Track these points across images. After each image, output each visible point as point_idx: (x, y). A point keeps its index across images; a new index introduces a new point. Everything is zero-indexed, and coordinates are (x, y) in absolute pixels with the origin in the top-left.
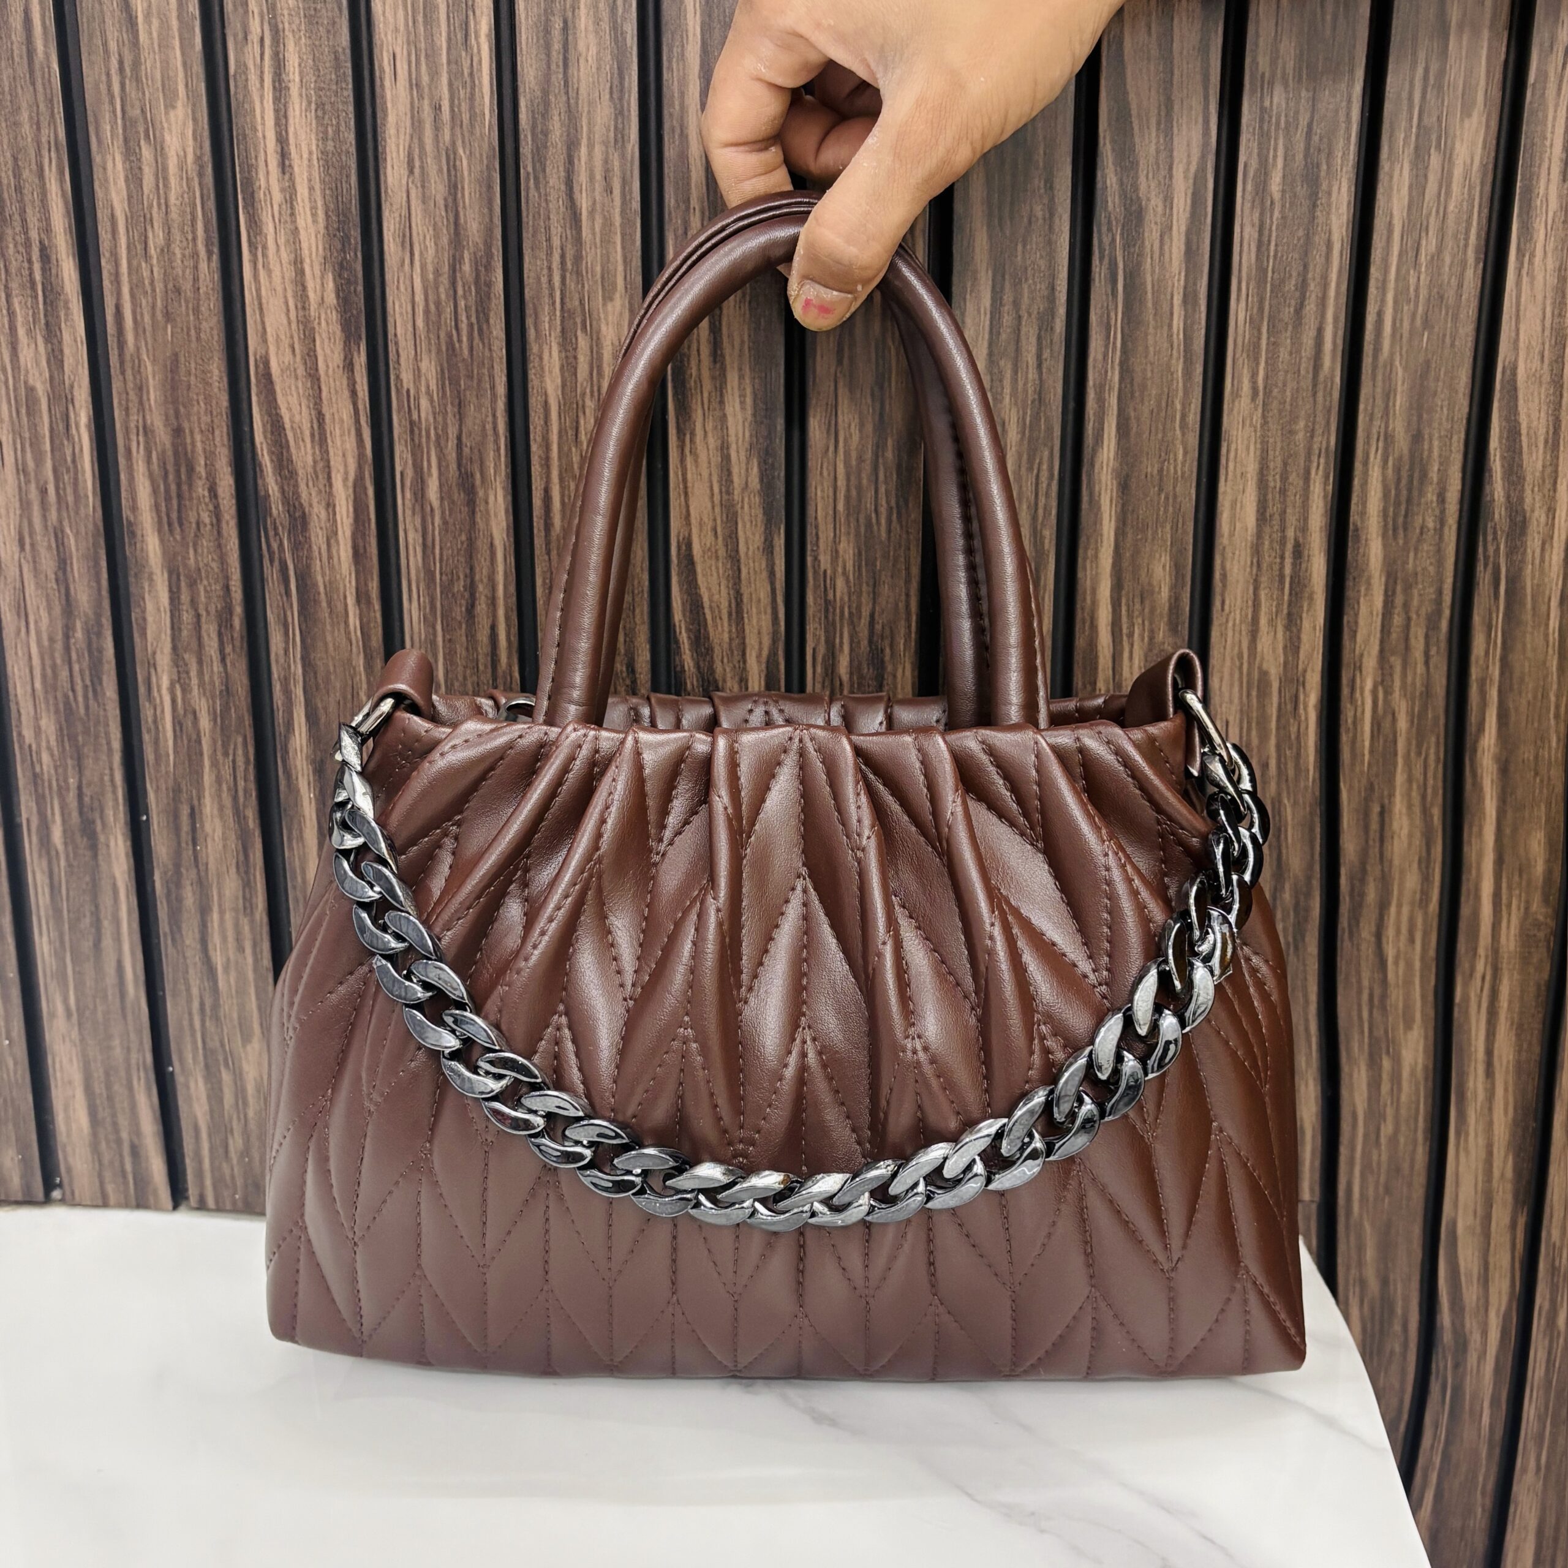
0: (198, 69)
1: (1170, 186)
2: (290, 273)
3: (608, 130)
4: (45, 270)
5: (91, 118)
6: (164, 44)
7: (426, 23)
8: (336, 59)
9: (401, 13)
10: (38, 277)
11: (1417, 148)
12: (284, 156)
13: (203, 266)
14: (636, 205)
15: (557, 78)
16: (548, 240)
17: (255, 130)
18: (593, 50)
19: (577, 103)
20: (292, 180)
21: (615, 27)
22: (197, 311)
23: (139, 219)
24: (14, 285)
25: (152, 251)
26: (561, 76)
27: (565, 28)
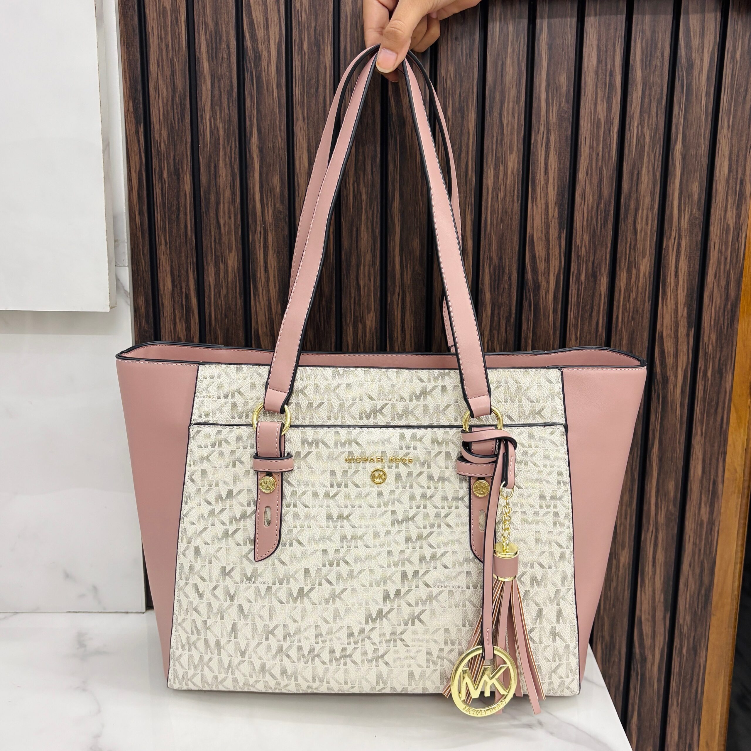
0: (239, 240)
1: (548, 278)
2: (266, 303)
4: (186, 301)
5: (204, 254)
6: (229, 233)
8: (284, 238)
10: (184, 303)
11: (628, 267)
12: (266, 267)
13: (238, 301)
14: (378, 284)
16: (350, 294)
17: (257, 259)
18: (366, 237)
20: (268, 275)
21: (373, 230)
22: (235, 314)
23: (218, 285)
24: (176, 306)
25: (222, 296)
27: (357, 230)
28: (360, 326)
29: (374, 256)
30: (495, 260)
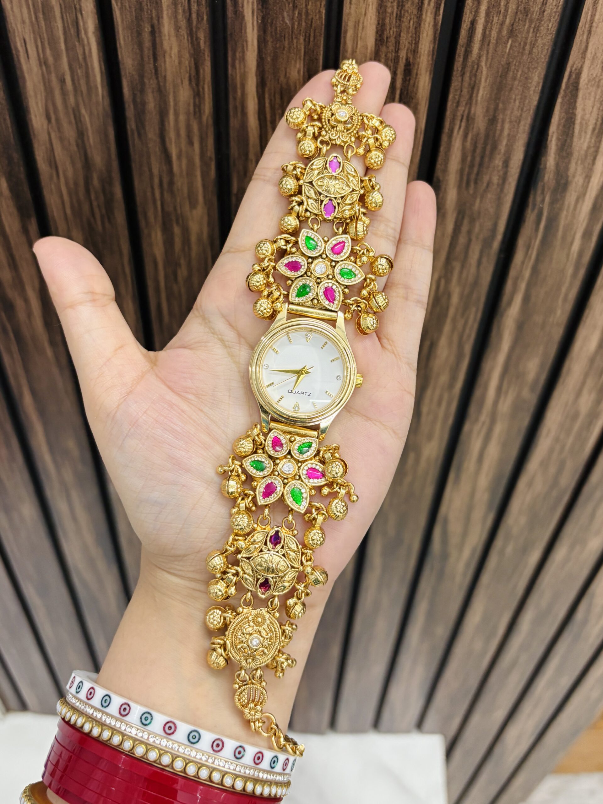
3: (189, 105)
7: (45, 20)
9: (25, 11)
15: (149, 67)
16: (150, 170)
18: (175, 50)
19: (165, 86)
21: (191, 34)
26: (152, 66)
27: (153, 32)
28: (177, 230)
29: (197, 94)
30: (480, 123)
